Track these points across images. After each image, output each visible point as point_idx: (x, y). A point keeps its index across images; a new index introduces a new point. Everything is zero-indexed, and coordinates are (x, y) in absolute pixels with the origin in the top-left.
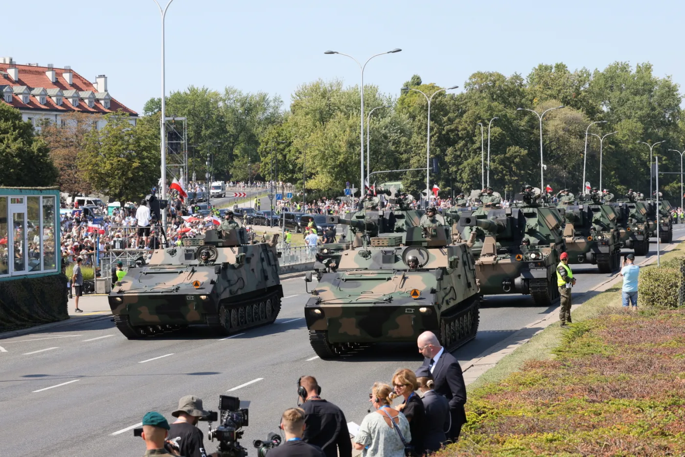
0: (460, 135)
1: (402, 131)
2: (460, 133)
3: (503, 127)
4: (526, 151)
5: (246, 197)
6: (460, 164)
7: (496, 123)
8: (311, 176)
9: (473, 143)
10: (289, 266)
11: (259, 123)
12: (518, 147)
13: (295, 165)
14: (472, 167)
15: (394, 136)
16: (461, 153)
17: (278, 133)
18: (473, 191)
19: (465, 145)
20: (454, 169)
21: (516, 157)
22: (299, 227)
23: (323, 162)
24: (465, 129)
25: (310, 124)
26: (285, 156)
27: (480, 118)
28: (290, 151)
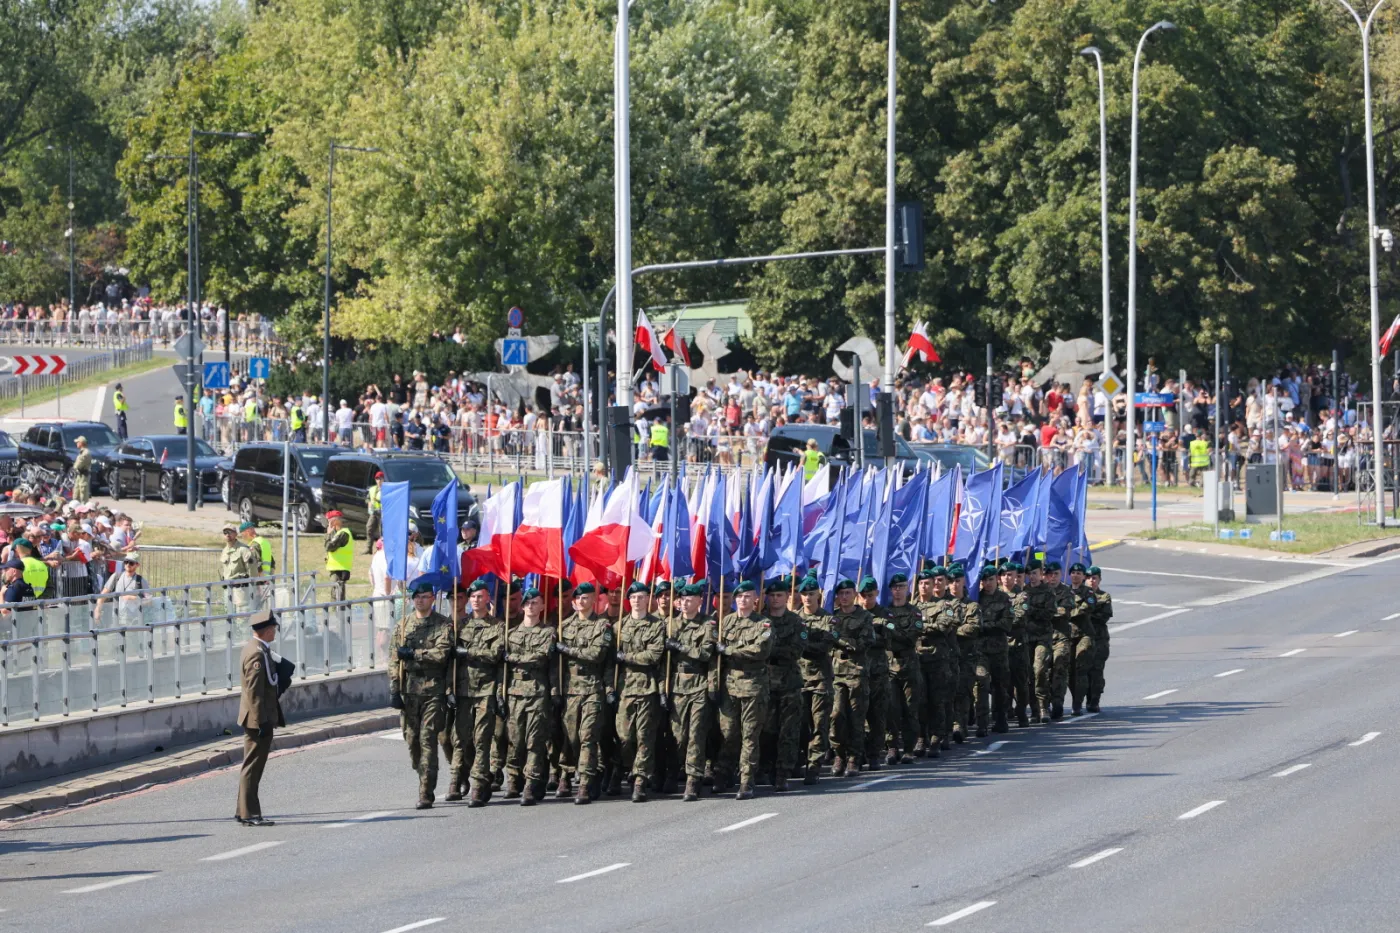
0: (1001, 102)
1: (748, 84)
2: (998, 92)
3: (1185, 62)
4: (1289, 170)
5: (63, 374)
6: (1001, 224)
7: (1160, 49)
8: (351, 281)
9: (1060, 133)
10: (323, 686)
11: (111, 53)
12: (1252, 150)
13: (278, 235)
14: (1056, 241)
15: (710, 105)
16: (1004, 181)
17: (204, 96)
18: (1058, 346)
19: (1023, 145)
20: (976, 248)
21: (1244, 195)
22: (315, 509)
23: (406, 221)
24: (1022, 74)
25: (347, 52)
26: (234, 196)
27: (1086, 26)
28: (255, 174)
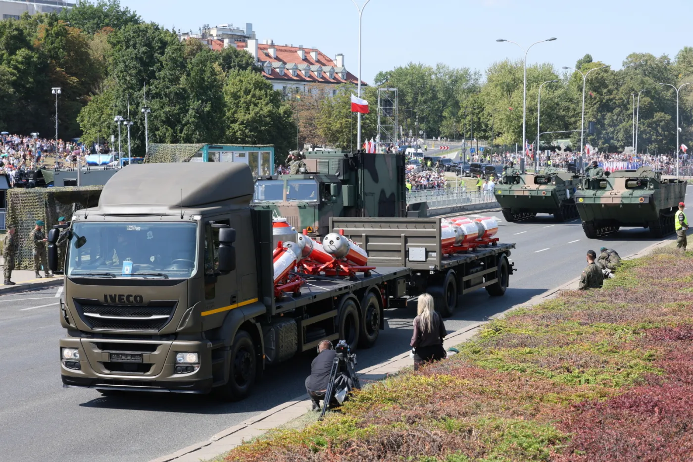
0: (617, 104)
1: (571, 100)
2: (617, 102)
3: (653, 98)
4: (670, 117)
6: (615, 126)
7: (647, 93)
8: (499, 134)
9: (627, 109)
10: (460, 207)
11: (464, 92)
12: (663, 113)
13: (487, 126)
14: (626, 129)
15: (564, 104)
16: (618, 117)
17: (474, 100)
18: (626, 148)
19: (621, 111)
20: (612, 129)
21: (661, 121)
22: (484, 175)
23: (509, 123)
24: (621, 99)
25: (499, 94)
26: (479, 119)
27: (633, 90)
28: (483, 115)
